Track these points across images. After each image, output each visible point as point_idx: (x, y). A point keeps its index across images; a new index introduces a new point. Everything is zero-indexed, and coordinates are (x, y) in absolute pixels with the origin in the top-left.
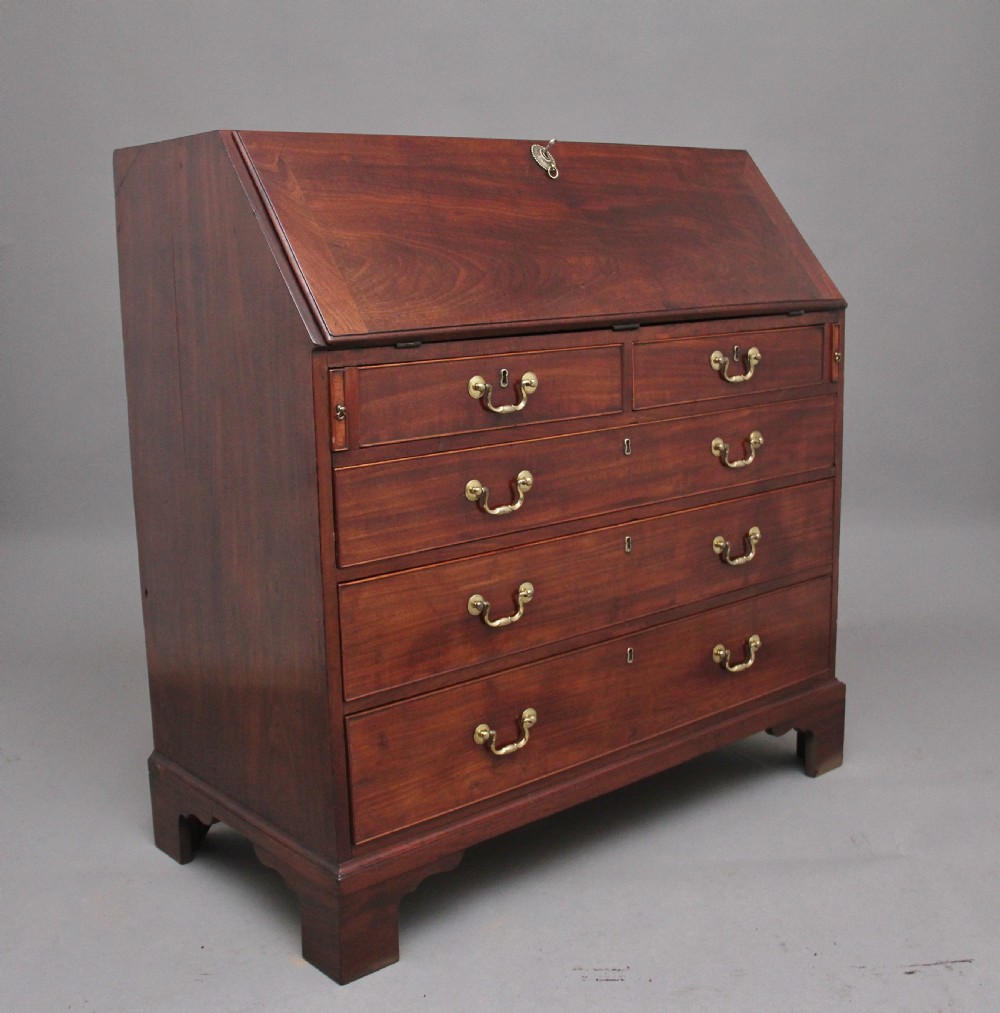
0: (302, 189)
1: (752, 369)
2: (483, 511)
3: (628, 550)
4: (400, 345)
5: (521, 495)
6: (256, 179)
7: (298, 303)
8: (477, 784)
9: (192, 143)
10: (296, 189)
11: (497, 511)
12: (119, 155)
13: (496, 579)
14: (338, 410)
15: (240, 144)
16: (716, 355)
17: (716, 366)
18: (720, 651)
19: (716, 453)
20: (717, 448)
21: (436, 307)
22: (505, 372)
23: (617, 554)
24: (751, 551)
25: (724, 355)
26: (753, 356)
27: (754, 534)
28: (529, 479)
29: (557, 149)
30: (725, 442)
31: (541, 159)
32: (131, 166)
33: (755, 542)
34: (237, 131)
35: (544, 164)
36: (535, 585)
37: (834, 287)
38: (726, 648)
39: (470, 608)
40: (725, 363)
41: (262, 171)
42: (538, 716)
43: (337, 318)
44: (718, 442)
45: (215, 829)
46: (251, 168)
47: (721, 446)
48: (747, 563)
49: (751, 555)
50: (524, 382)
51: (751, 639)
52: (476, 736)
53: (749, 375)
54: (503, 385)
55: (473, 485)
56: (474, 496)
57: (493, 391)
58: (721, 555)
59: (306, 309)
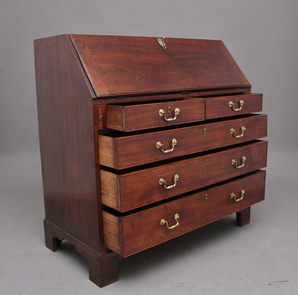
0: (90, 51)
1: (241, 107)
2: (162, 151)
3: (207, 164)
4: (118, 98)
5: (173, 147)
6: (76, 49)
7: (89, 86)
8: (161, 238)
9: (57, 38)
10: (88, 52)
11: (166, 151)
12: (35, 41)
13: (168, 173)
14: (100, 117)
15: (71, 38)
16: (231, 103)
17: (230, 106)
18: (233, 195)
19: (232, 133)
20: (232, 132)
21: (129, 87)
22: (170, 108)
23: (204, 165)
24: (243, 164)
25: (233, 103)
26: (242, 103)
27: (244, 158)
28: (176, 142)
29: (166, 40)
30: (234, 130)
31: (161, 43)
32: (39, 44)
33: (244, 161)
34: (71, 34)
35: (161, 44)
36: (179, 175)
37: (248, 81)
38: (235, 194)
39: (160, 183)
40: (233, 105)
41: (77, 46)
42: (180, 216)
43: (100, 90)
44: (232, 130)
45: (63, 241)
46: (75, 45)
47: (233, 131)
48: (242, 167)
49: (243, 165)
50: (176, 111)
51: (242, 191)
52: (161, 223)
53: (241, 109)
54: (169, 112)
55: (159, 143)
56: (159, 147)
57: (167, 114)
58: (234, 165)
59: (91, 87)
